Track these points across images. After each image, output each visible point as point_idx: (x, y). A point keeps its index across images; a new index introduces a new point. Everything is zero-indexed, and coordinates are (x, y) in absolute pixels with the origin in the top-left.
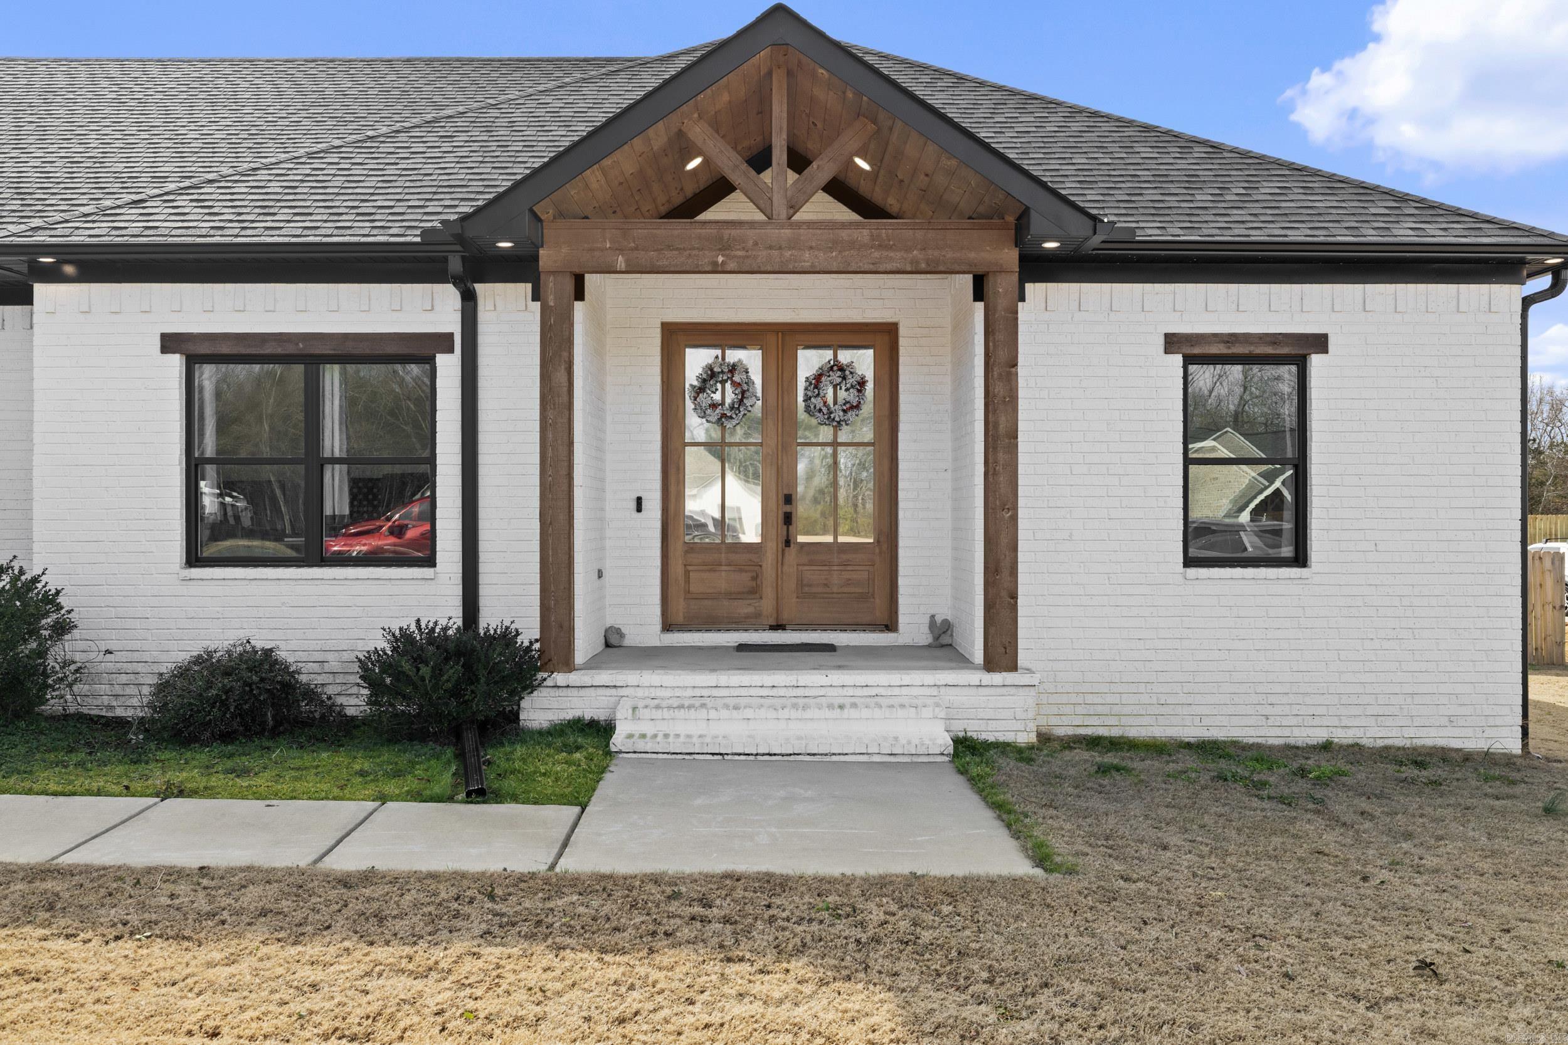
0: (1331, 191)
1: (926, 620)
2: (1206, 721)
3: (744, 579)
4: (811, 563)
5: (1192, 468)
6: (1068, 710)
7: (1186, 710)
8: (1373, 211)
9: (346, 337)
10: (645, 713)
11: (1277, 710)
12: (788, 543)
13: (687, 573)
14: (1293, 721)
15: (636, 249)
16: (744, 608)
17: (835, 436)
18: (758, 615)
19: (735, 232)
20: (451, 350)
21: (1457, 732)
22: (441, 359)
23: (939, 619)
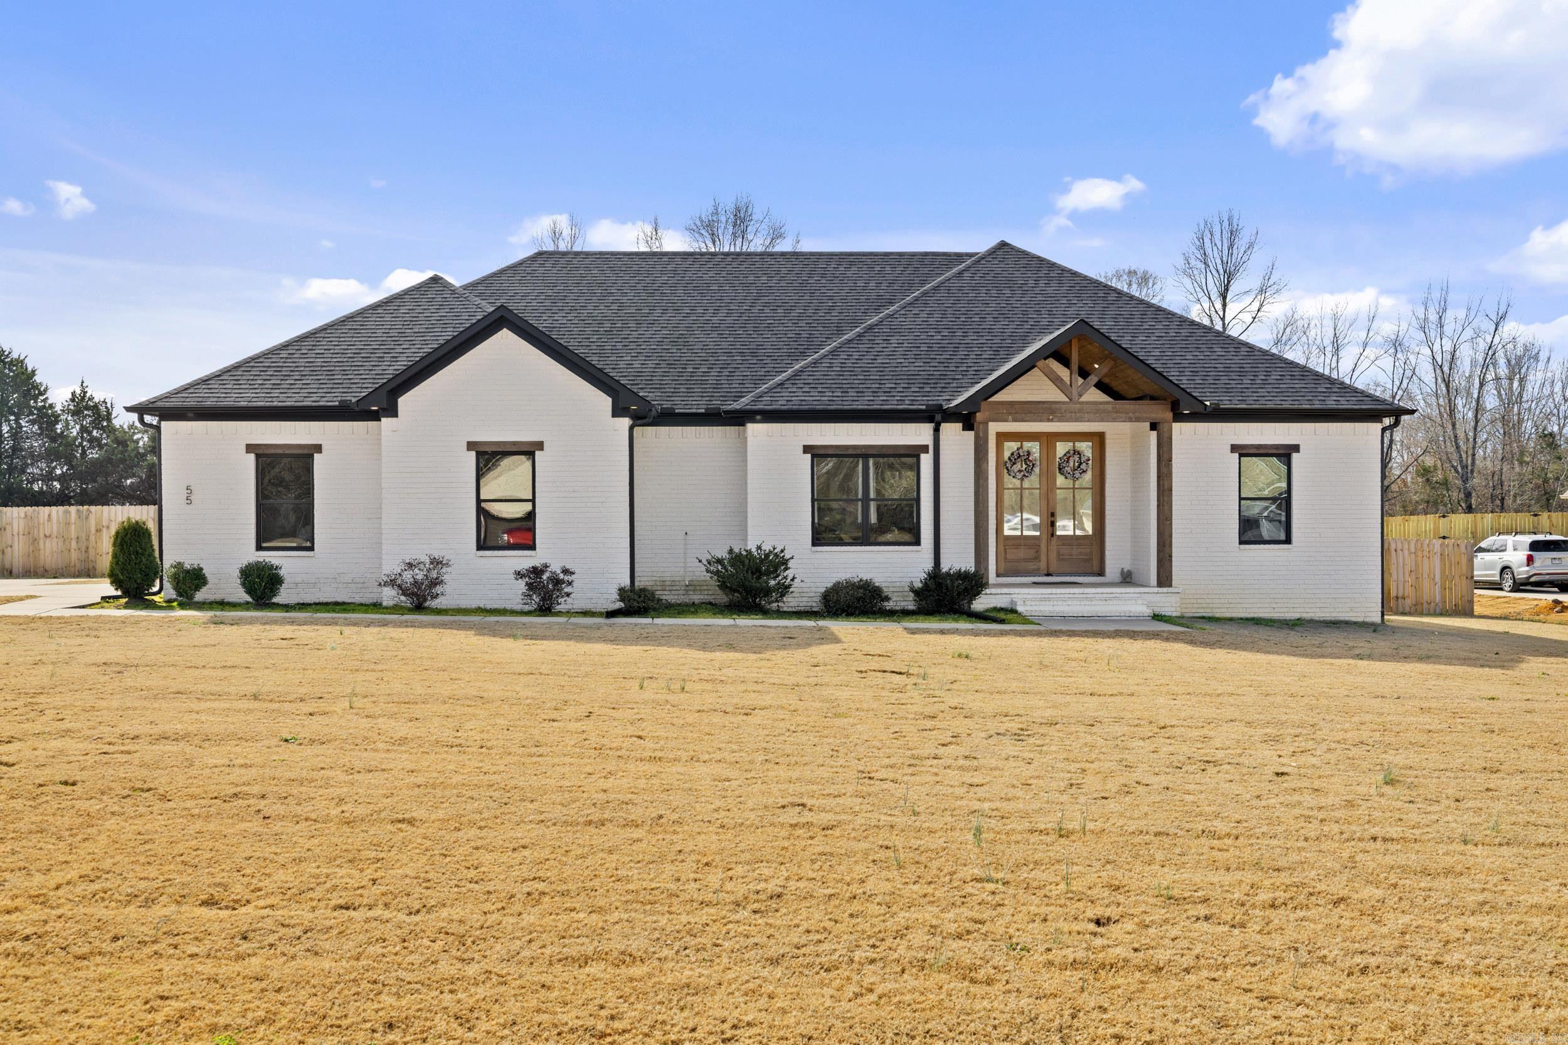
0: (1303, 377)
1: (1119, 571)
2: (1248, 610)
3: (1031, 553)
4: (1063, 545)
5: (1243, 502)
6: (1189, 606)
7: (1240, 606)
8: (1320, 390)
9: (883, 446)
10: (1028, 603)
11: (1279, 605)
12: (1052, 535)
13: (1005, 550)
14: (1286, 610)
15: (1016, 413)
16: (1032, 566)
17: (1074, 485)
18: (1038, 569)
19: (1057, 406)
20: (927, 452)
21: (1354, 614)
22: (923, 456)
23: (1125, 570)
